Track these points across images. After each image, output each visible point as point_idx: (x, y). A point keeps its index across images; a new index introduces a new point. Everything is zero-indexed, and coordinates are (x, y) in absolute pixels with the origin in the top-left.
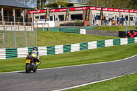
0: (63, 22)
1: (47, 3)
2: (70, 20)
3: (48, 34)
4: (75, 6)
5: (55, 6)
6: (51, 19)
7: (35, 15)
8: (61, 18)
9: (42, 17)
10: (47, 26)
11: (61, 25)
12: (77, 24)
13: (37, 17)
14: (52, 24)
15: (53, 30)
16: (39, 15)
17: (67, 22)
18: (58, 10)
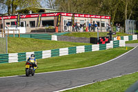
0: (34, 29)
1: (18, 9)
2: (41, 27)
3: (19, 40)
4: (47, 11)
5: (26, 12)
6: (22, 25)
7: (6, 21)
8: (32, 24)
9: (13, 24)
10: (17, 32)
11: (32, 31)
12: (48, 31)
13: (8, 24)
14: (23, 30)
15: (24, 37)
16: (10, 21)
17: (38, 28)
18: (29, 16)
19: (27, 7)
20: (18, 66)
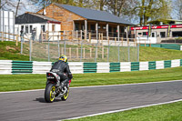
0: (164, 39)
1: (150, 20)
2: (171, 37)
3: (150, 50)
4: (177, 23)
5: (157, 23)
6: (153, 36)
7: (139, 31)
8: (163, 34)
9: (145, 34)
10: (148, 42)
11: (163, 41)
12: (178, 41)
13: (140, 34)
14: (153, 40)
15: (154, 46)
16: (141, 31)
17: (168, 39)
18: (159, 27)
19: (158, 19)
20: (148, 74)
